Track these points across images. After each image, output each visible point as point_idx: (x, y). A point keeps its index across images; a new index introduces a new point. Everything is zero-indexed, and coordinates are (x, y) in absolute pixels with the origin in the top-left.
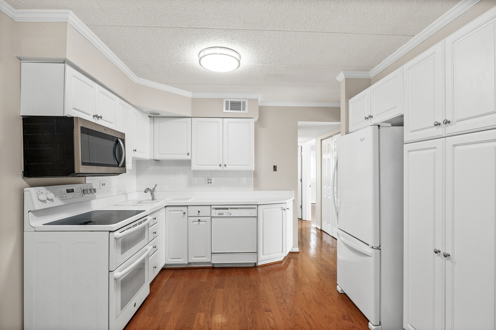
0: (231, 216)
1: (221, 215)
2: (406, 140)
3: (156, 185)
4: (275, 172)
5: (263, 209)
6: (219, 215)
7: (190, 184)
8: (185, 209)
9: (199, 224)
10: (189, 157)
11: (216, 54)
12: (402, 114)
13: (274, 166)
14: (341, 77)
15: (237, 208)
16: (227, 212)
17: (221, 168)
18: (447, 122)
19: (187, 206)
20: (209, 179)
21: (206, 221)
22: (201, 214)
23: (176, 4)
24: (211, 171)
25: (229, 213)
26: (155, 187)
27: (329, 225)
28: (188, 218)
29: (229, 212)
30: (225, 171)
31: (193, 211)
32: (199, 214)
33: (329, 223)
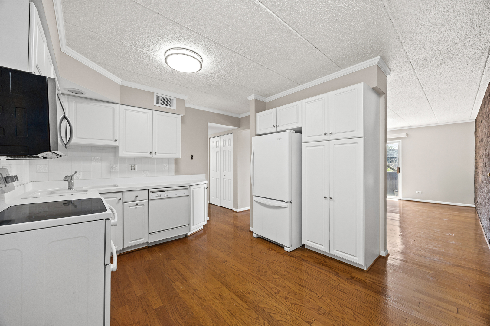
0: (168, 197)
1: (159, 197)
2: (303, 141)
3: (76, 173)
4: (192, 160)
5: (193, 189)
6: (156, 197)
7: (110, 170)
8: (120, 195)
9: (136, 208)
10: (116, 144)
11: (186, 55)
12: (302, 126)
13: (191, 155)
14: (252, 97)
15: (173, 190)
16: (163, 194)
17: (151, 156)
18: (331, 133)
19: (123, 192)
20: (133, 165)
21: (143, 205)
22: (138, 198)
23: (194, 3)
24: (135, 159)
25: (166, 195)
26: (74, 174)
27: (217, 199)
28: (123, 204)
29: (166, 193)
30: (156, 159)
31: (129, 196)
32: (136, 199)
33: (217, 197)
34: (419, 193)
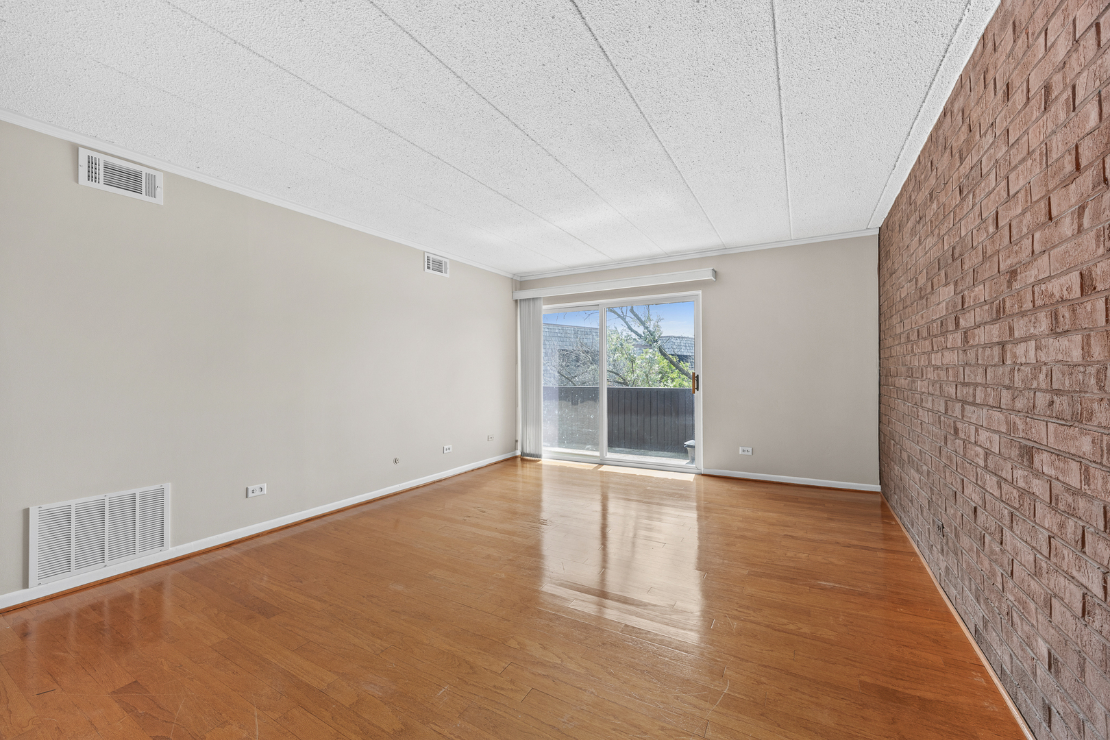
34: (746, 453)
